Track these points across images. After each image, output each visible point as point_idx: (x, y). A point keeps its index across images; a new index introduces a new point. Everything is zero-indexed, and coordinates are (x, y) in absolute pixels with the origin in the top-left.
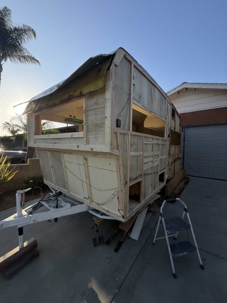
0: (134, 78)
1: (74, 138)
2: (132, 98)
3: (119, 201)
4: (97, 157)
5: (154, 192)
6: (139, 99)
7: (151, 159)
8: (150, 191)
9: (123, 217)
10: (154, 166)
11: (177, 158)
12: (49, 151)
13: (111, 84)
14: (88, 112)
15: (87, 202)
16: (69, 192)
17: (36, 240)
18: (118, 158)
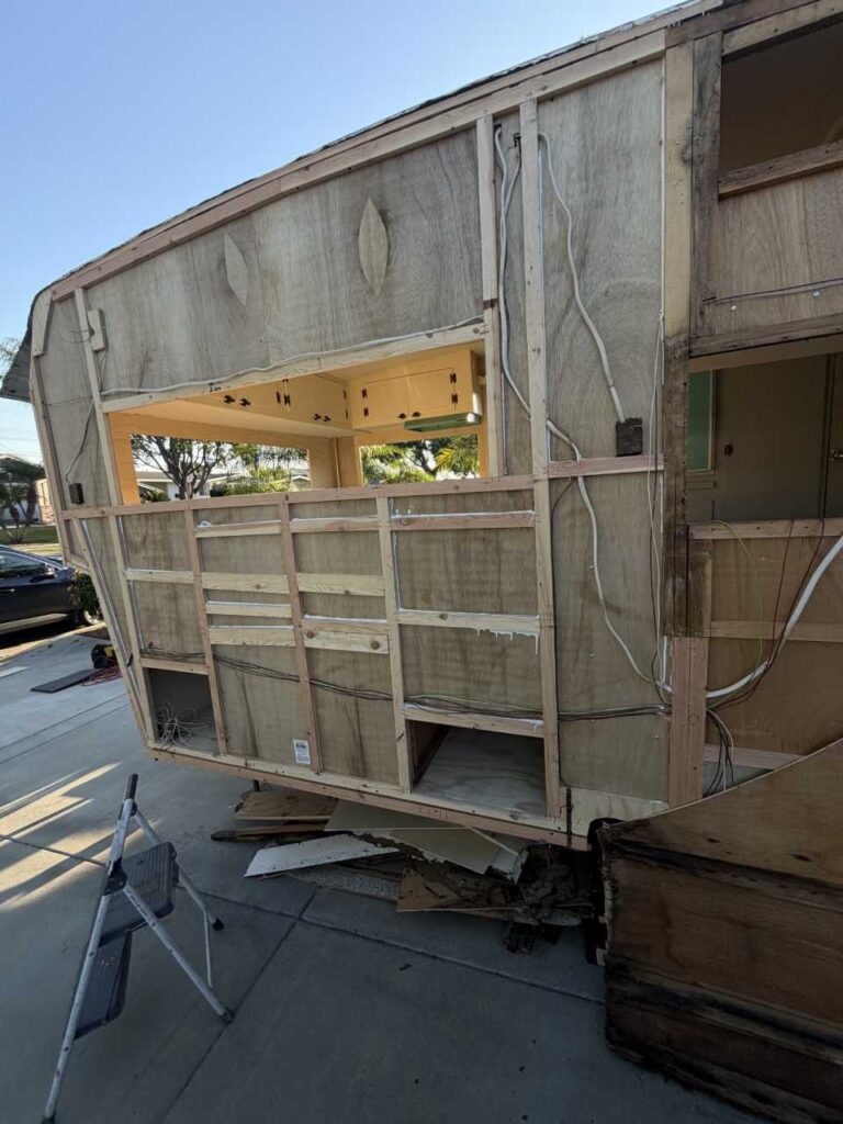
6: (144, 374)
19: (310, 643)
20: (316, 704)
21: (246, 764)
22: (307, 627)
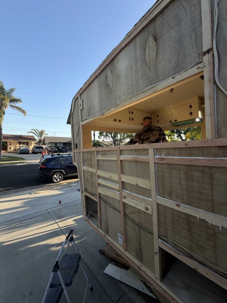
6: (89, 114)
19: (124, 201)
20: (125, 224)
21: (105, 235)
22: (124, 194)
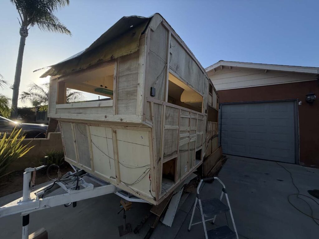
0: (171, 47)
1: (102, 107)
2: (168, 67)
3: (150, 181)
4: (127, 129)
5: (190, 171)
6: (176, 69)
7: (187, 134)
8: (186, 169)
9: (155, 199)
10: (191, 142)
11: (215, 135)
12: (73, 123)
13: (145, 49)
14: (118, 79)
15: (114, 182)
16: (93, 170)
17: (46, 231)
18: (151, 131)
22: (191, 137)
